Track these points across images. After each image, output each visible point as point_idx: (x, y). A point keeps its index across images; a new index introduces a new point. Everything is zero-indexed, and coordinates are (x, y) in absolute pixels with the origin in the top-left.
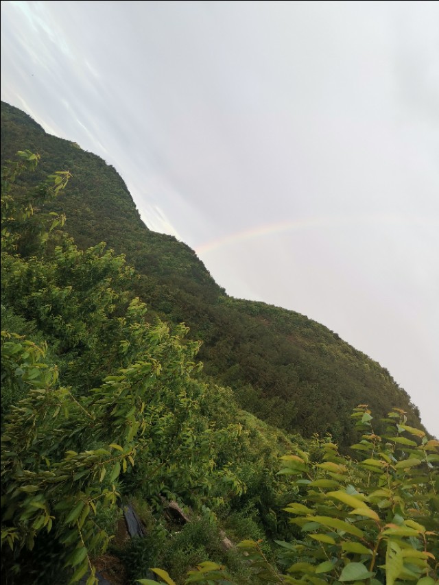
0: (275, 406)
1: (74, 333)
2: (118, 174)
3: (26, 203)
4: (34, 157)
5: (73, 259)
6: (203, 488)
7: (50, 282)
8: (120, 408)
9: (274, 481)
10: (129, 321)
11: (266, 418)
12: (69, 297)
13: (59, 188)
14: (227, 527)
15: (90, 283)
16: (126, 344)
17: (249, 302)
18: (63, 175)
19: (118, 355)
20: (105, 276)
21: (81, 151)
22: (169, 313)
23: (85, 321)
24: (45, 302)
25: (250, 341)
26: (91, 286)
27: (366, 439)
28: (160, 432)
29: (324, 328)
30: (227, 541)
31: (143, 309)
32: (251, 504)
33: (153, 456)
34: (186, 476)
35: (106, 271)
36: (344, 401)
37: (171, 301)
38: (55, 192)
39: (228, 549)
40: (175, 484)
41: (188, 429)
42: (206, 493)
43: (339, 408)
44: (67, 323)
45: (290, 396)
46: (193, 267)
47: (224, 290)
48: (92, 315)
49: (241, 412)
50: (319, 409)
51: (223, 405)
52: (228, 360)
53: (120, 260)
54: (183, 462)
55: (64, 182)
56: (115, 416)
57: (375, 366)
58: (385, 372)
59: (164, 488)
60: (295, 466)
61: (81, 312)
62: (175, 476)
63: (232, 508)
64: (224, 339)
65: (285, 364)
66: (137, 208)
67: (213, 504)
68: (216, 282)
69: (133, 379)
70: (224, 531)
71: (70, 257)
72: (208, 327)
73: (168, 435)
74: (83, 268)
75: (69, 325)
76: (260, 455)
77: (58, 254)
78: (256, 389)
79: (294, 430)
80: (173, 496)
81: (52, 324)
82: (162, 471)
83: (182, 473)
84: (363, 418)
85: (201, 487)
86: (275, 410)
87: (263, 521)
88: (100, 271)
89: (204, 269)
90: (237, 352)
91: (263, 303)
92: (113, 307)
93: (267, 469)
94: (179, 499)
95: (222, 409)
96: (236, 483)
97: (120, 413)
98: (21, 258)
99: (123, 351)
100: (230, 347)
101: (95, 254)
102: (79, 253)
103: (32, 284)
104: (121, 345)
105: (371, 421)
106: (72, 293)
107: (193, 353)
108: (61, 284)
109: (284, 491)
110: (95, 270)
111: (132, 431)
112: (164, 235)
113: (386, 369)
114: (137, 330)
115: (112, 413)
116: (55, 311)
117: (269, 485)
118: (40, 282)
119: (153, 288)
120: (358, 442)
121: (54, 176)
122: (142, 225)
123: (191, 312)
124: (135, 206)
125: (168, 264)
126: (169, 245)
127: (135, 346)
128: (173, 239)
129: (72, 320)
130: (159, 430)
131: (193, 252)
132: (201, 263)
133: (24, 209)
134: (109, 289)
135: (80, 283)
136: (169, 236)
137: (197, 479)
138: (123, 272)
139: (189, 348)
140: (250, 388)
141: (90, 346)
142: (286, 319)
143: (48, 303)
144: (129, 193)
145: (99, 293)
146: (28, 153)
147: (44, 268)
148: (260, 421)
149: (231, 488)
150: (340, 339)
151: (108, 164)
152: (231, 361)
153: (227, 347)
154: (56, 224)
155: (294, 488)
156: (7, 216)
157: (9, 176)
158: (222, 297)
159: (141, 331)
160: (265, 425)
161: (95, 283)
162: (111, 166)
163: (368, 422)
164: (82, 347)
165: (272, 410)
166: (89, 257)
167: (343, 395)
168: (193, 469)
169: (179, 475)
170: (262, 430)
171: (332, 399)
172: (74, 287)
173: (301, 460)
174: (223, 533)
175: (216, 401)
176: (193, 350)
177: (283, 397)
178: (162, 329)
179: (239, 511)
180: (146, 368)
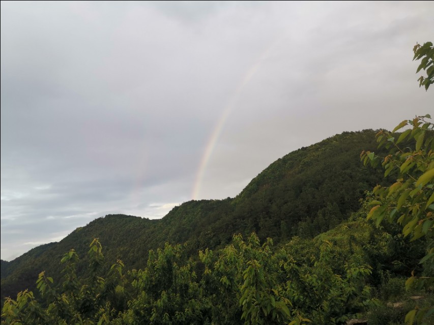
0: (324, 215)
1: (193, 311)
2: (114, 215)
3: (95, 279)
4: (71, 254)
5: (147, 278)
6: (352, 294)
7: (151, 303)
8: (266, 307)
9: (375, 247)
10: (211, 267)
11: (328, 227)
12: (169, 298)
13: (100, 251)
14: (387, 299)
15: (169, 277)
16: (224, 279)
17: (247, 187)
18: (94, 244)
19: (228, 289)
20: (171, 264)
21: (84, 228)
22: (220, 243)
23: (190, 299)
24: (161, 315)
25: (272, 203)
26: (172, 278)
27: (386, 164)
28: (296, 298)
29: (293, 153)
30: (396, 305)
31: (209, 253)
32: (381, 272)
33: (309, 313)
34: (336, 300)
35: (169, 262)
36: (348, 171)
37: (214, 236)
38: (101, 256)
39: (402, 307)
40: (338, 310)
41: (306, 276)
42: (356, 295)
43: (351, 177)
44: (185, 311)
45: (324, 202)
46: (202, 208)
47: (229, 198)
48: (190, 291)
49: (314, 240)
50: (344, 190)
51: (302, 248)
52: (275, 226)
53: (168, 248)
54: (326, 295)
55: (98, 246)
56: (269, 313)
57: (337, 137)
58: (345, 134)
59: (336, 320)
60: (379, 213)
61: (183, 296)
62: (332, 307)
63: (376, 286)
64: (260, 219)
65: (301, 192)
66: (142, 218)
67: (365, 295)
68: (221, 200)
69: (253, 285)
70: (388, 302)
71: (144, 279)
72: (245, 224)
73: (302, 293)
74: (157, 275)
75: (186, 310)
76: (351, 245)
77: (137, 285)
78: (306, 221)
79: (348, 214)
80: (344, 317)
81: (178, 321)
82: (324, 313)
83: (333, 301)
84: (370, 158)
85: (350, 295)
86: (327, 218)
87: (397, 273)
88: (166, 265)
89: (208, 201)
90: (273, 217)
91: (254, 179)
92: (194, 274)
93: (364, 246)
94: (349, 315)
95: (305, 251)
96: (362, 270)
97: (269, 309)
98: (123, 312)
99: (228, 284)
100: (268, 219)
101: (154, 261)
102: (146, 271)
103: (144, 316)
104: (223, 283)
105: (376, 154)
106: (168, 294)
107: (257, 242)
108: (157, 296)
109: (385, 246)
110: (163, 268)
111: (286, 311)
112: (170, 212)
113: (344, 132)
114: (220, 266)
115: (266, 315)
116: (172, 313)
117: (375, 252)
118: (147, 310)
119: (198, 242)
120: (384, 171)
121: (91, 249)
122: (154, 221)
123: (229, 228)
124: (140, 218)
125: (190, 222)
126: (179, 213)
127: (230, 274)
128: (176, 208)
129: (184, 306)
130: (294, 297)
131: (193, 201)
132: (203, 201)
133: (97, 283)
134: (181, 268)
135: (165, 284)
136: (173, 209)
137: (343, 294)
138: (176, 253)
139: (252, 243)
140: (302, 225)
141: (209, 307)
142: (273, 172)
143: (163, 313)
144: (130, 216)
145: (180, 276)
146: (66, 255)
147: (140, 300)
148: (328, 232)
149: (363, 276)
150: (307, 147)
151: (104, 217)
152: (277, 224)
153: (266, 221)
154: (120, 269)
155: (388, 237)
156: (94, 296)
157: (71, 277)
158: (232, 203)
159: (222, 263)
160: (333, 231)
161: (171, 274)
162: (106, 216)
163: (375, 157)
164: (206, 312)
165: (326, 220)
166: (153, 266)
167: (344, 169)
168: (334, 293)
169: (333, 304)
170: (335, 235)
171: (343, 177)
172: (165, 289)
173: (377, 206)
174: (389, 304)
175: (297, 251)
176: (255, 241)
177: (322, 207)
178: (230, 250)
179: (380, 283)
180: (250, 271)
